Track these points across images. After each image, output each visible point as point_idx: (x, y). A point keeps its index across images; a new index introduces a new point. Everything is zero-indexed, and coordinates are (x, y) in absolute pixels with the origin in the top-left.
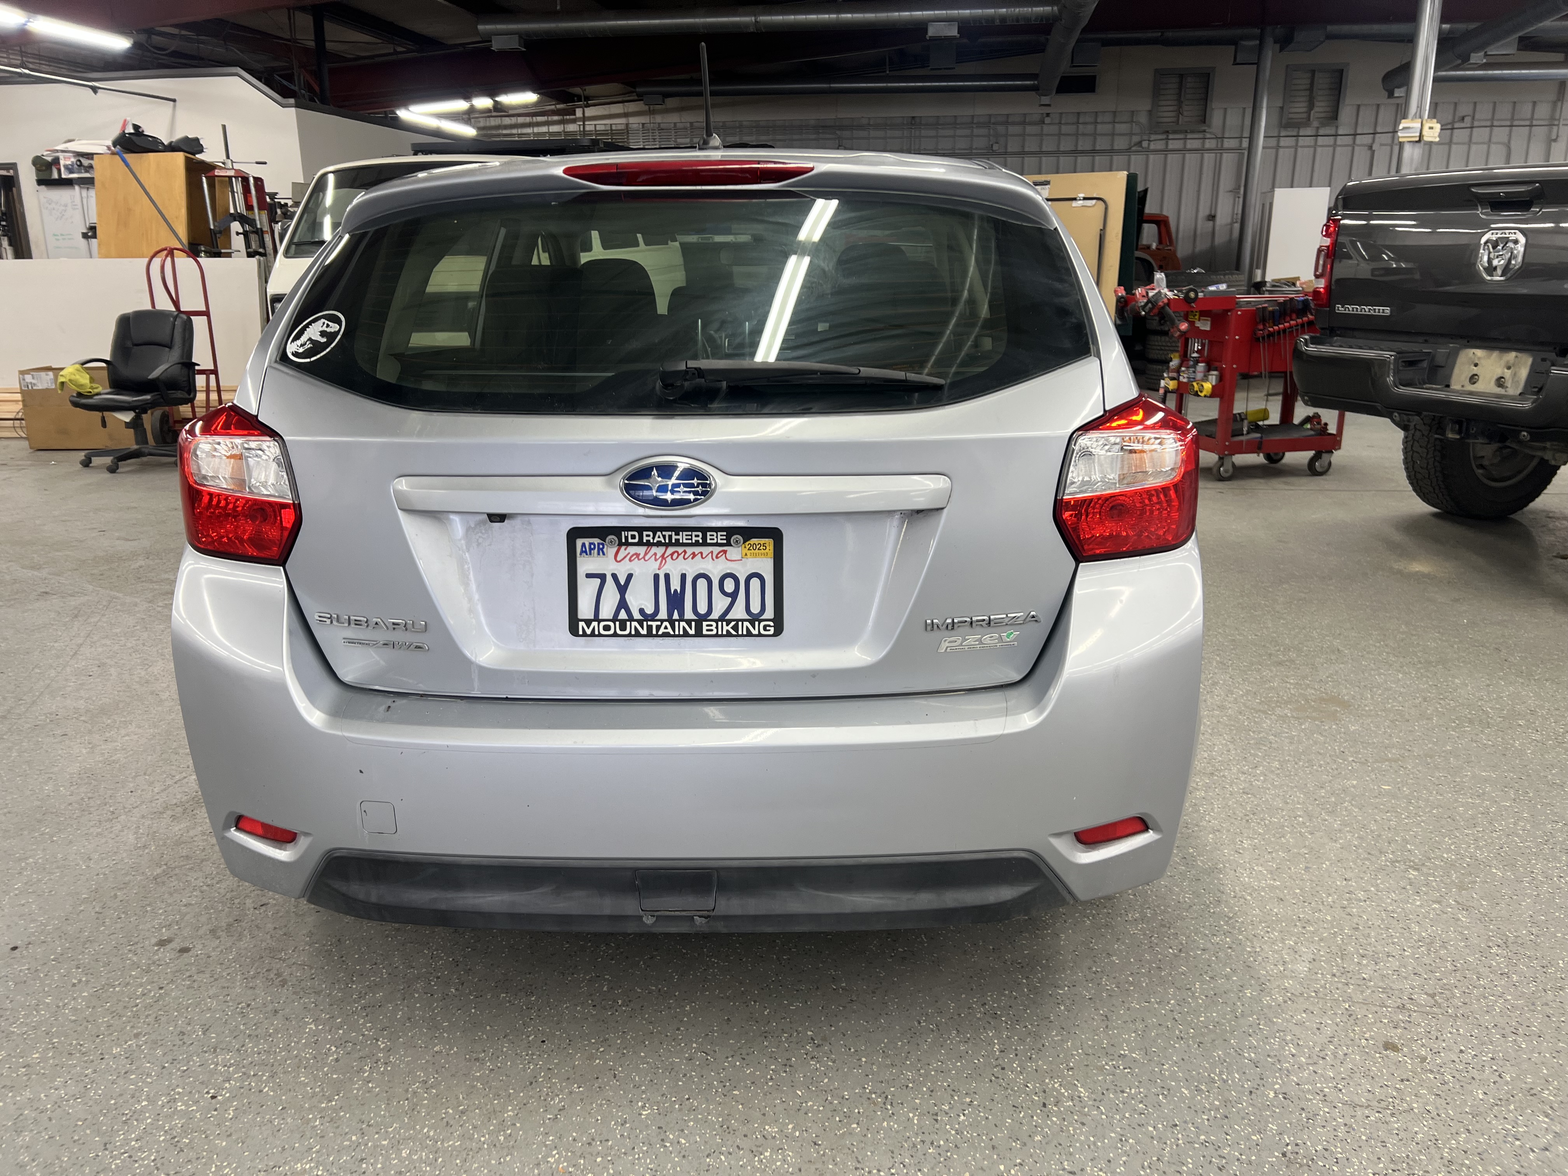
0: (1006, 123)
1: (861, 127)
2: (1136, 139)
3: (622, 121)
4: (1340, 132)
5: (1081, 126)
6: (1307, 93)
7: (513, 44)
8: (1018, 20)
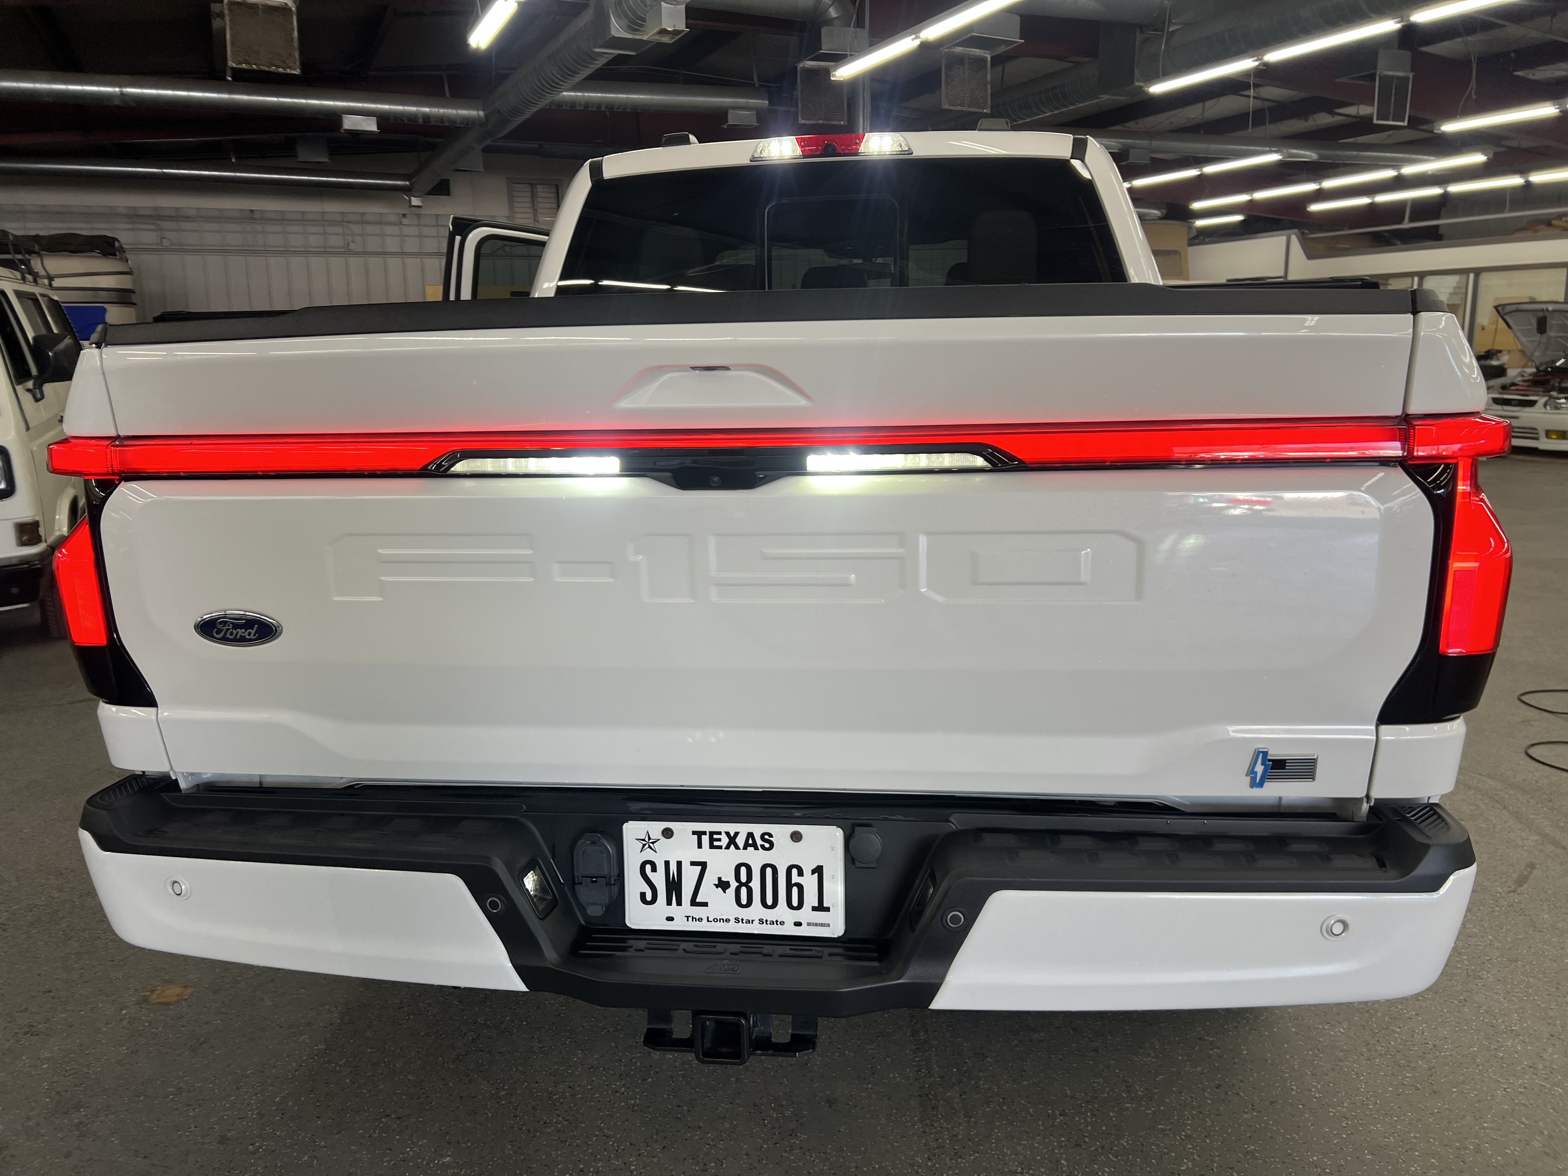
0: (362, 222)
1: (188, 218)
5: (440, 229)
8: (444, 124)
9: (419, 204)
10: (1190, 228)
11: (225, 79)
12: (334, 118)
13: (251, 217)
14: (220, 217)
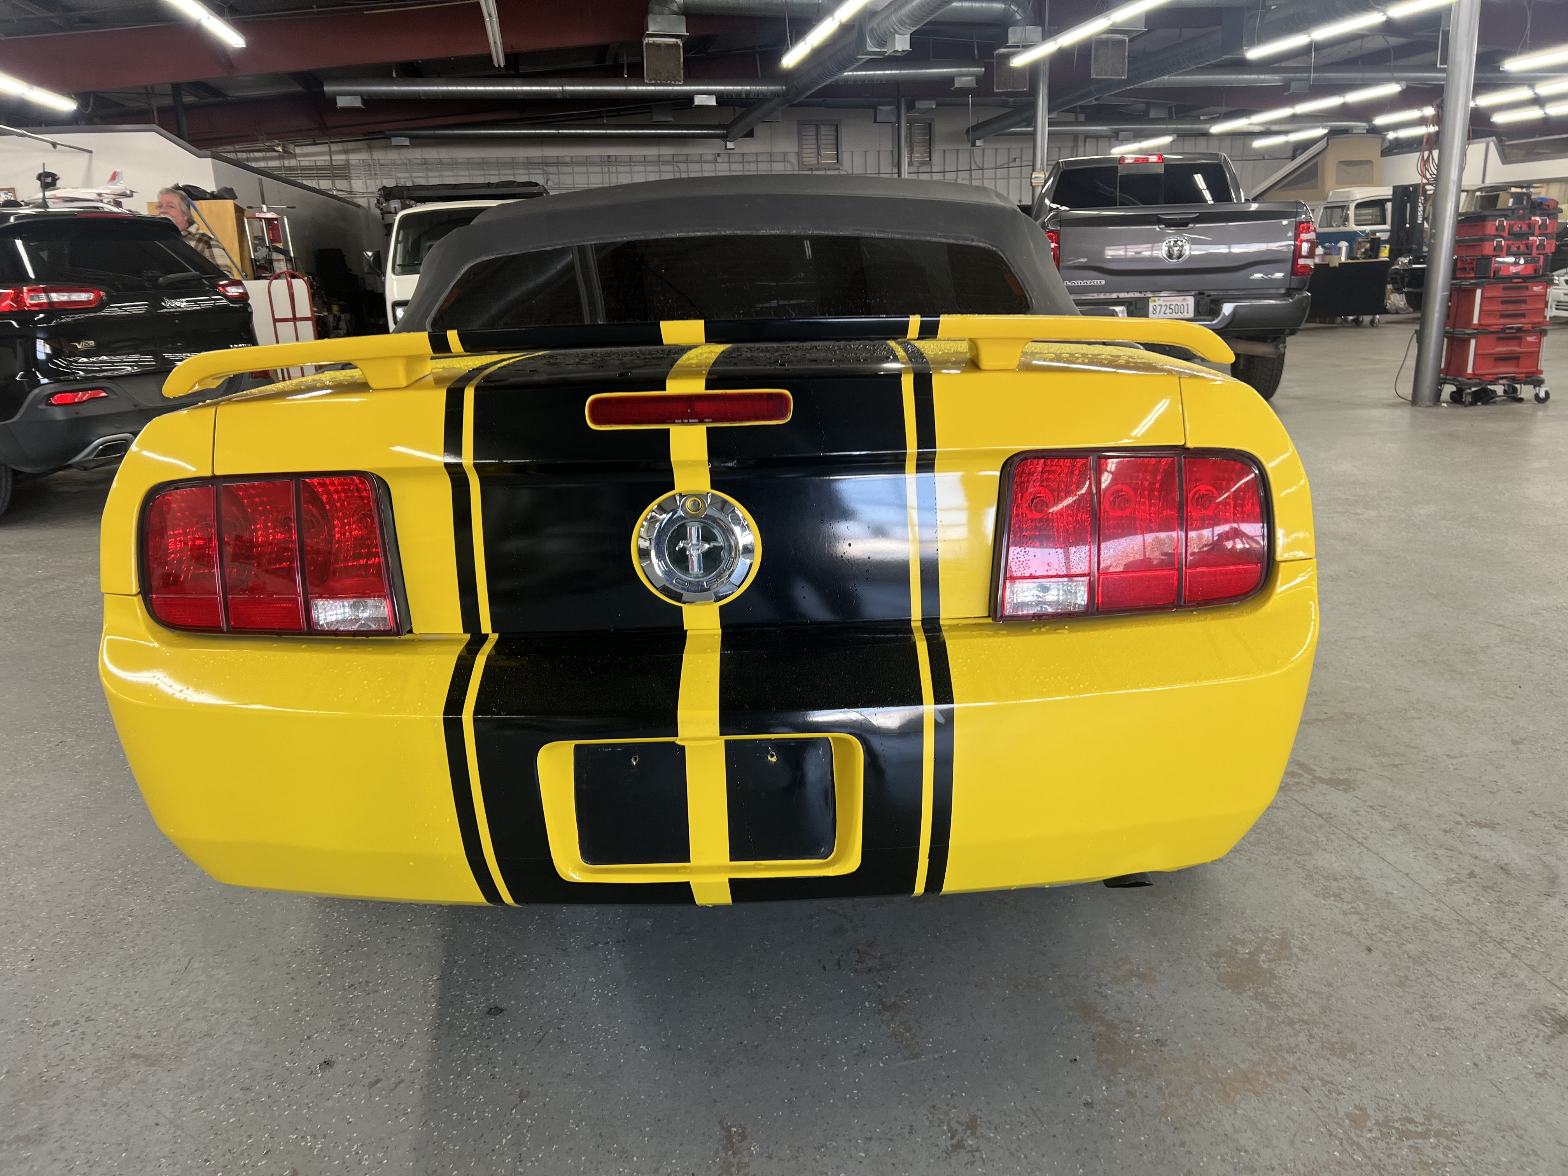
0: (687, 161)
1: (565, 164)
4: (934, 171)
5: (746, 164)
6: (908, 140)
7: (357, 102)
8: (758, 95)
9: (732, 147)
10: (1384, 139)
11: (623, 76)
12: (688, 98)
13: (609, 161)
14: (587, 162)
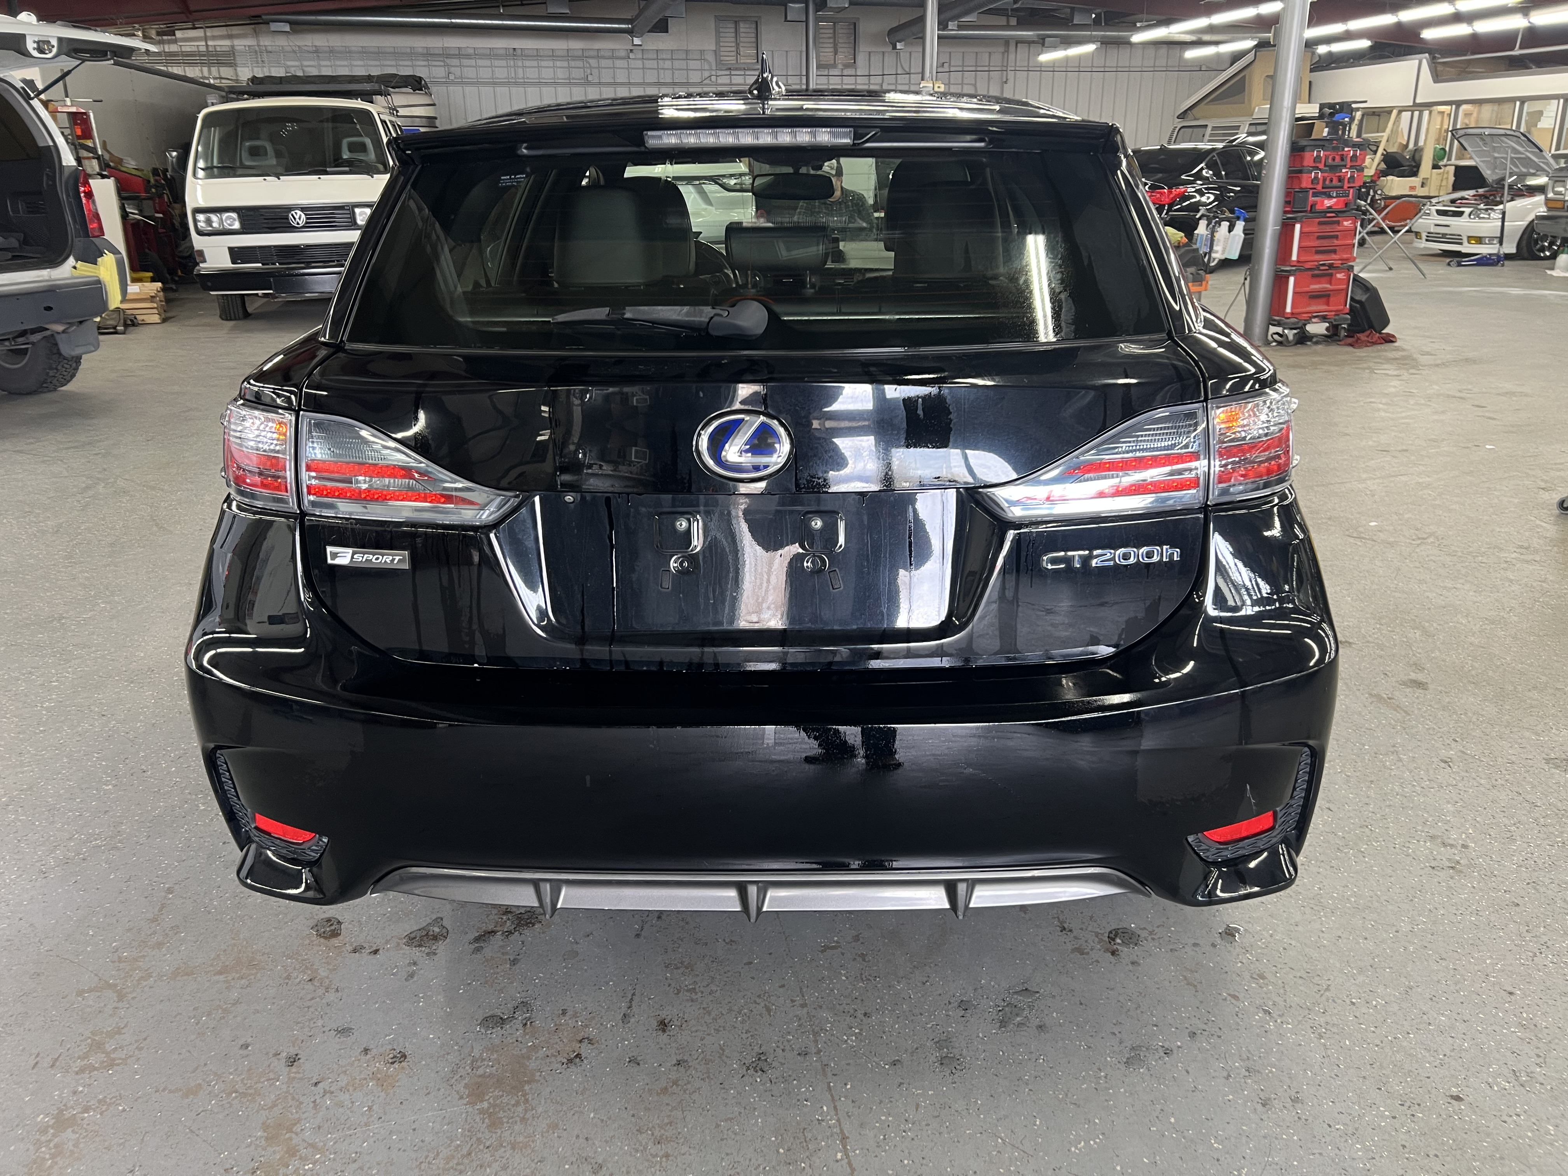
0: (598, 57)
1: (468, 56)
2: (706, 74)
3: (227, 42)
4: (858, 74)
5: (660, 62)
6: (831, 41)
9: (640, 42)
13: (514, 53)
14: (491, 54)
